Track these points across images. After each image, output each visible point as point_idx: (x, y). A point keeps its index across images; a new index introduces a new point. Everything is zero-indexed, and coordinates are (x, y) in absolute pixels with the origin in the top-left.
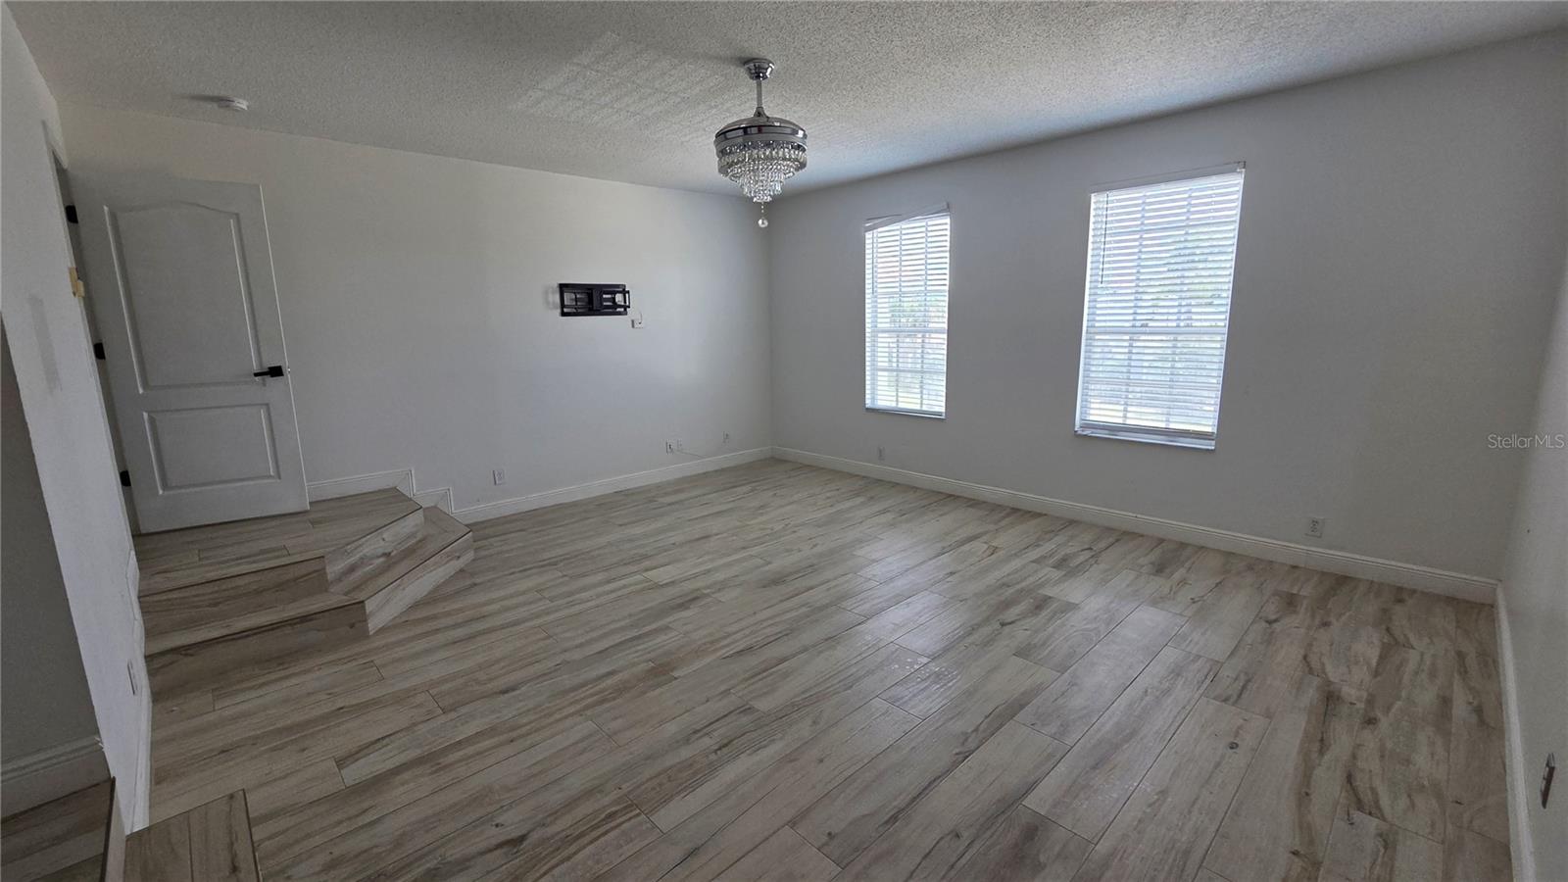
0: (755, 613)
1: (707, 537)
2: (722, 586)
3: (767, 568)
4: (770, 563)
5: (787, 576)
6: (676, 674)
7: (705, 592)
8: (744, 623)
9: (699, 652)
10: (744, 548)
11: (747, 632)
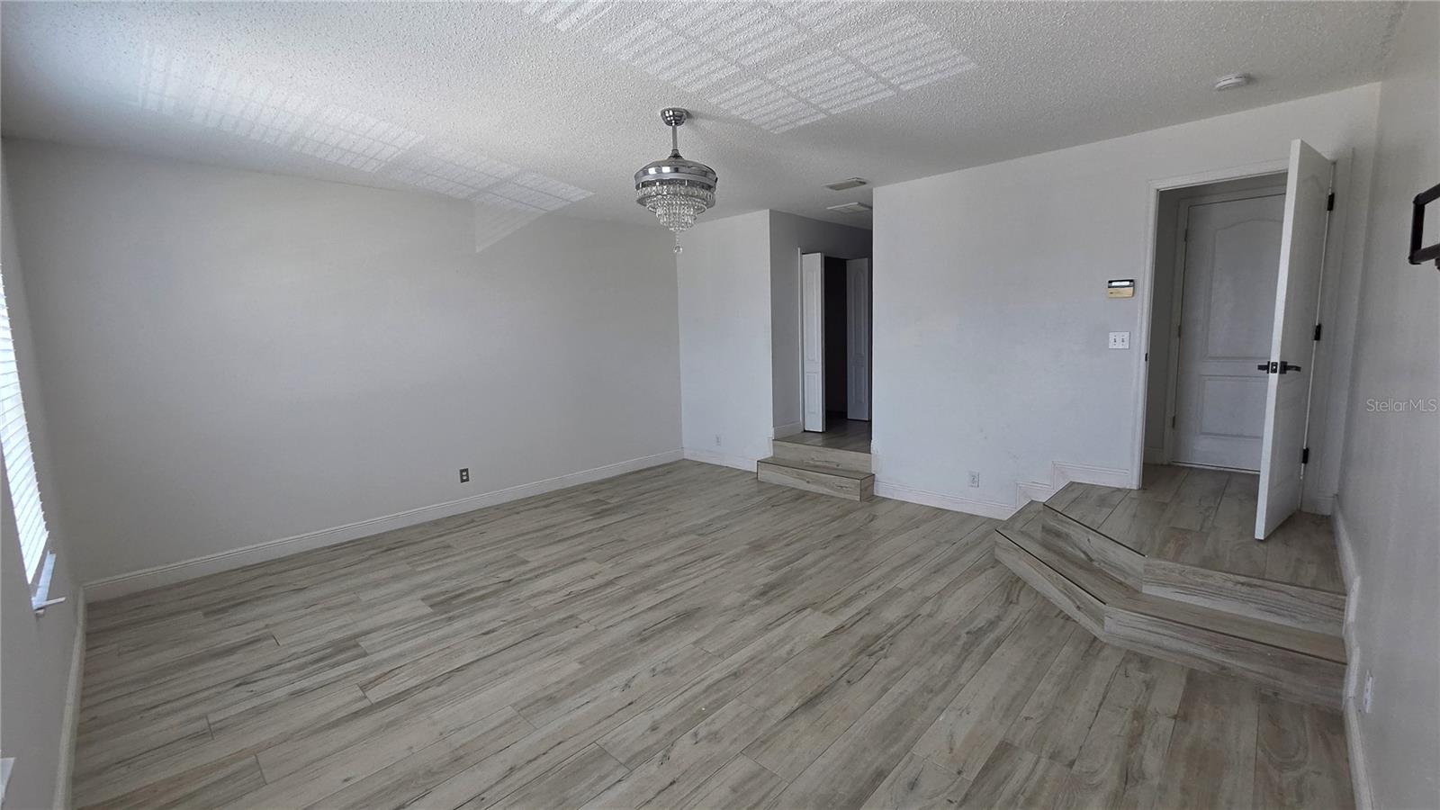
0: (704, 582)
1: (810, 703)
2: (742, 609)
3: (700, 635)
4: (695, 643)
5: (674, 624)
6: (748, 547)
7: (757, 602)
8: (711, 575)
9: (738, 557)
10: (735, 675)
11: (708, 569)
